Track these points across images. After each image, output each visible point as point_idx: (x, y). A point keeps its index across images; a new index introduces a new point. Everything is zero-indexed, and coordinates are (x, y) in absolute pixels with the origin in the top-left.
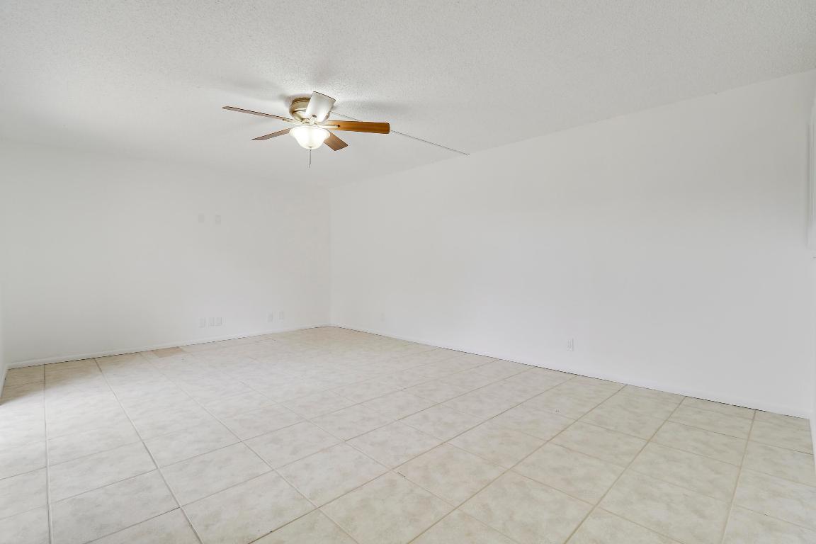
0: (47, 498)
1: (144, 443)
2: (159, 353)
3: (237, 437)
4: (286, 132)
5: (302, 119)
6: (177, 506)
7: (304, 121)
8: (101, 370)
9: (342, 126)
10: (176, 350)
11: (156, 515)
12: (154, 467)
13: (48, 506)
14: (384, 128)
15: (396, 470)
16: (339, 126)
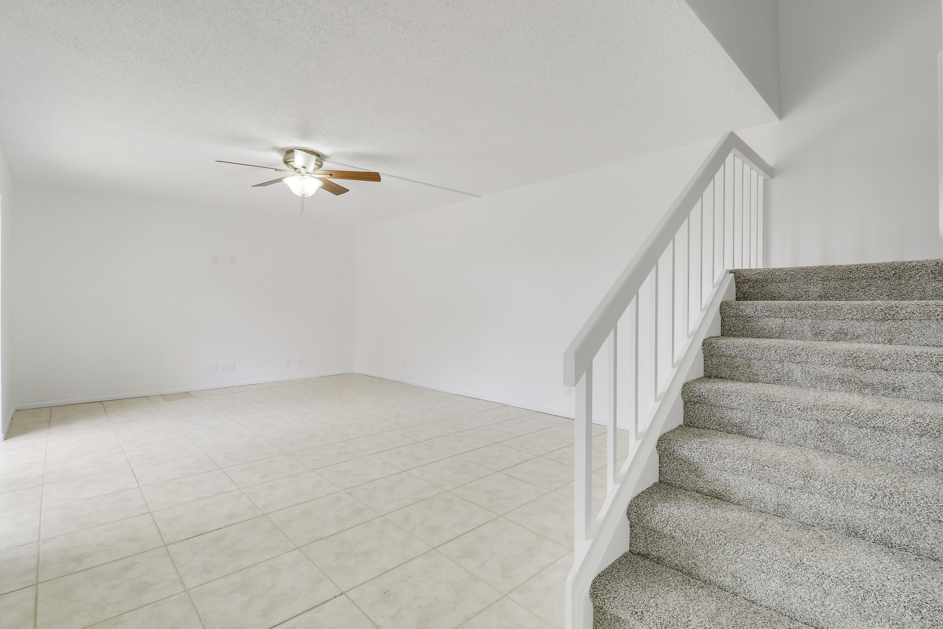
0: (41, 505)
1: (132, 469)
2: (165, 397)
3: (217, 465)
4: (279, 180)
5: (296, 169)
6: (148, 512)
7: (297, 171)
8: (106, 412)
9: (334, 175)
10: (187, 394)
11: (130, 517)
12: (136, 485)
13: (41, 511)
14: (375, 177)
15: (346, 491)
16: (331, 175)
